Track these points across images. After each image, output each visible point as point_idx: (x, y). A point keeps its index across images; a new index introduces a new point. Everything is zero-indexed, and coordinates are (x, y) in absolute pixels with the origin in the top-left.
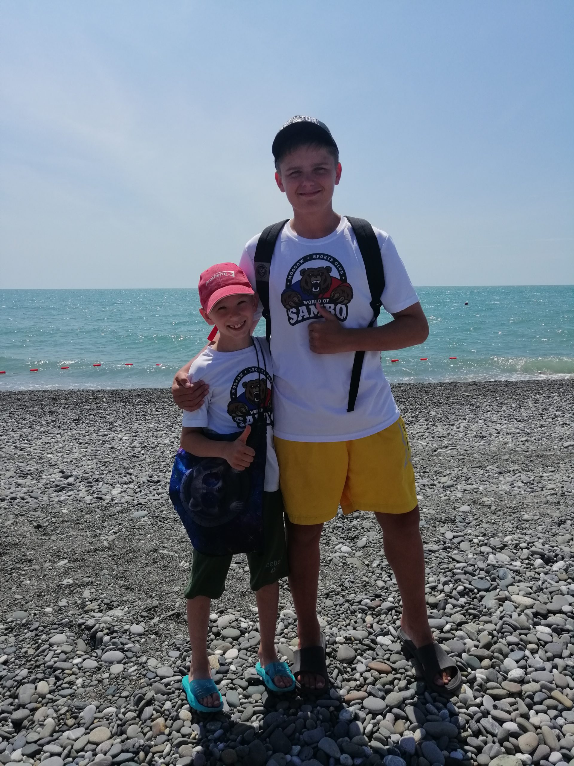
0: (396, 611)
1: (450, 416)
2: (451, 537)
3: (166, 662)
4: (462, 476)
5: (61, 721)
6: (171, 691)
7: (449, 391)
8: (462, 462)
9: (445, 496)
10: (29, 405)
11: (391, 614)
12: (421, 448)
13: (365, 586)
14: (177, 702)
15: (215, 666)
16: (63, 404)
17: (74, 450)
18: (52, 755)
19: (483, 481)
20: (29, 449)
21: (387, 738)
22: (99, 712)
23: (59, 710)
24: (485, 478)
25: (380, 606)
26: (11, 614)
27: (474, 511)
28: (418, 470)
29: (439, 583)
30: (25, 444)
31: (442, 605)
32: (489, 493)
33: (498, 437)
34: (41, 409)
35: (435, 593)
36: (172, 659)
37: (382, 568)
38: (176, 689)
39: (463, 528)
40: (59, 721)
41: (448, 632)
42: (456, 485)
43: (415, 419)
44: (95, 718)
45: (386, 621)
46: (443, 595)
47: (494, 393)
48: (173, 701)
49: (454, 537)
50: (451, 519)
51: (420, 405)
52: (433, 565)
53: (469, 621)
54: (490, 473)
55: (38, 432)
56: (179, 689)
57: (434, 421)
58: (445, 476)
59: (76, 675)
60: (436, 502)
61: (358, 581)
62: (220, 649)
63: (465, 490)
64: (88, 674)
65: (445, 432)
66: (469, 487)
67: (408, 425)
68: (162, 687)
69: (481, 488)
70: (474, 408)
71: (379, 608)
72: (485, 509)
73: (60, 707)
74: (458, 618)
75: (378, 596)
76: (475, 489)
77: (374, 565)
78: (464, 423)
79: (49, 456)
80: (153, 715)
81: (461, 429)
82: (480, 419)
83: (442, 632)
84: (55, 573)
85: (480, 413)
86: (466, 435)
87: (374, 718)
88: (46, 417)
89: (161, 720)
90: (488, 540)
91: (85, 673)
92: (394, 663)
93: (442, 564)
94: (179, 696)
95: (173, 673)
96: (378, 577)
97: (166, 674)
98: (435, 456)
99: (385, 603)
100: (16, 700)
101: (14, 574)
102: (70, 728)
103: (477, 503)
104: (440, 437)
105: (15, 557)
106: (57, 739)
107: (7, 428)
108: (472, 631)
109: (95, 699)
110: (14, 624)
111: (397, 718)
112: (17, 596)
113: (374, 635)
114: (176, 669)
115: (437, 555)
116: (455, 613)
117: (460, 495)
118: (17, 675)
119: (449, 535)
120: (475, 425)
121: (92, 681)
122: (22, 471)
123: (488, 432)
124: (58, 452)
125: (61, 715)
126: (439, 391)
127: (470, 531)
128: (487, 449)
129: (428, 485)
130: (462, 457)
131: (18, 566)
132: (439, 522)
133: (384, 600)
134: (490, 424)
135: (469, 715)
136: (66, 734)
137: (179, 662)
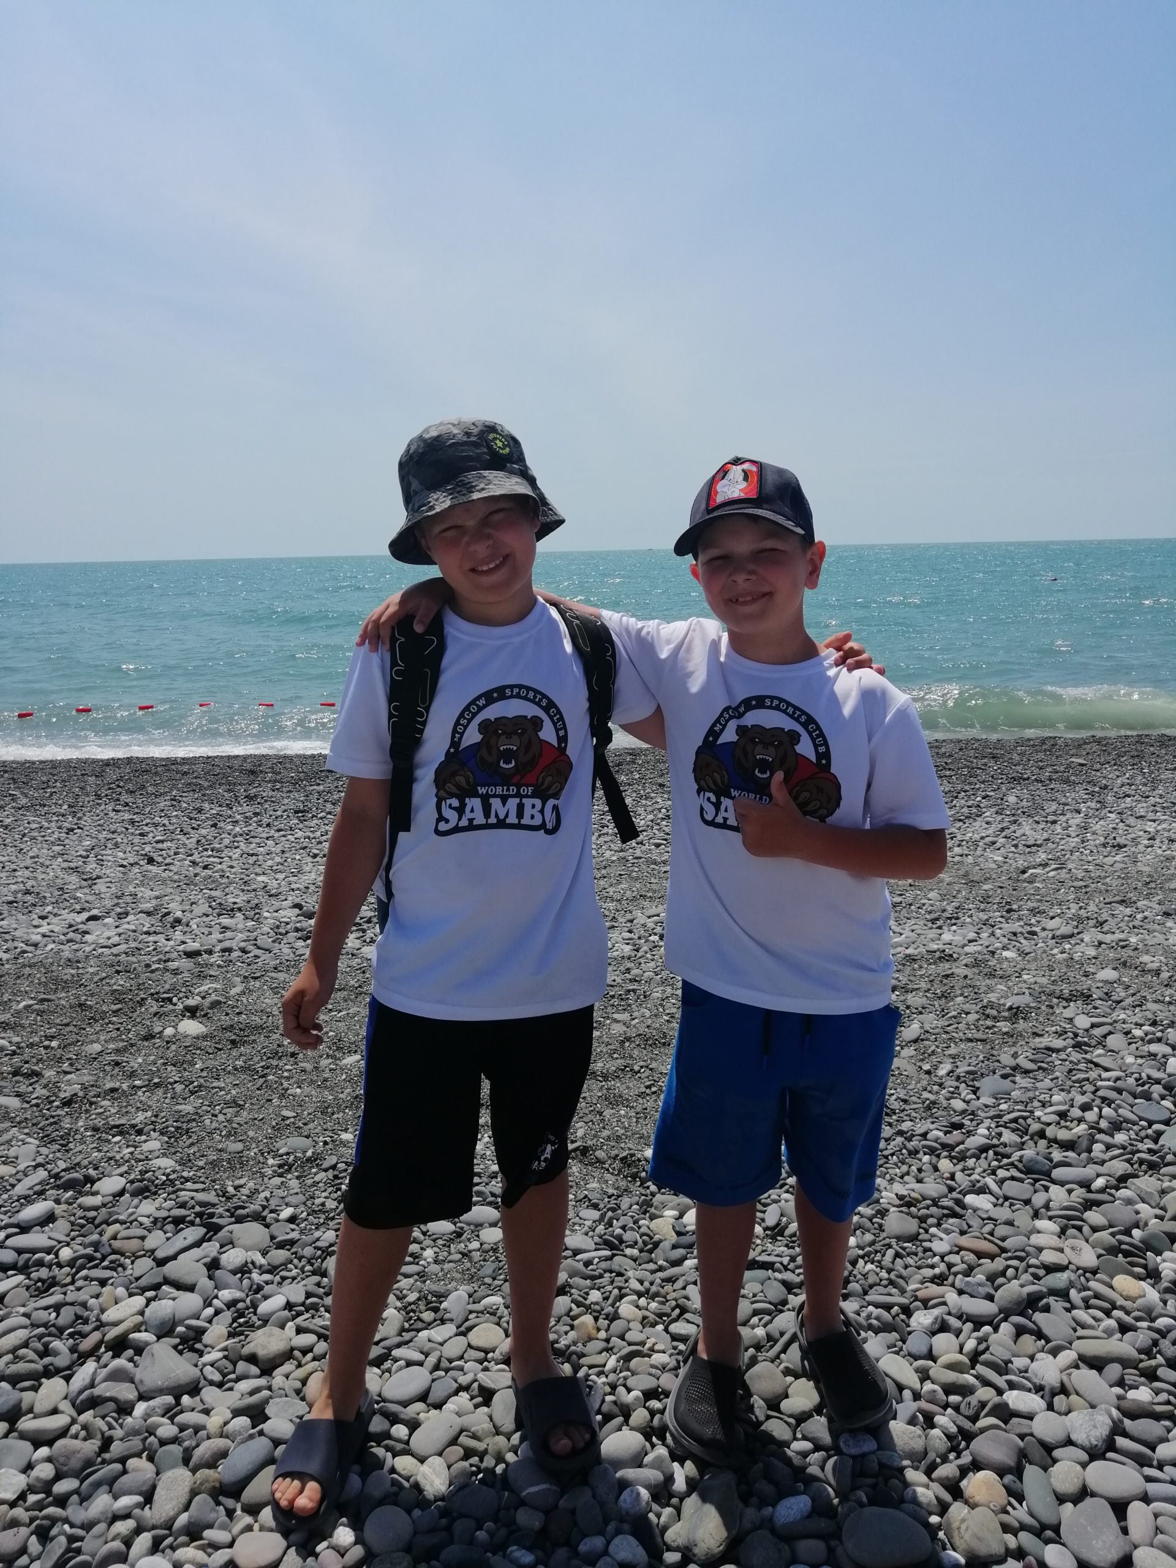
0: (996, 1154)
1: (1046, 805)
2: (1088, 1025)
3: (577, 1227)
4: (1088, 918)
5: (412, 1314)
6: (596, 1273)
7: (1041, 756)
8: (1083, 892)
9: (1062, 953)
10: (206, 784)
11: (986, 1158)
12: (994, 866)
13: (929, 1108)
14: (610, 1292)
15: (668, 1237)
16: (270, 781)
17: (307, 869)
18: (409, 1364)
19: (1134, 927)
20: (220, 866)
21: (1008, 1362)
22: (474, 1303)
23: (405, 1297)
24: (1136, 923)
25: (963, 1143)
26: (283, 1142)
27: (1126, 980)
28: (995, 906)
29: (1072, 1106)
30: (209, 857)
31: (1084, 1144)
32: (1152, 950)
33: (1152, 846)
34: (229, 791)
35: (1068, 1123)
36: (588, 1223)
37: (958, 1078)
38: (605, 1271)
39: (1109, 1011)
40: (408, 1313)
41: (1102, 1191)
42: (1078, 933)
43: (974, 810)
44: (471, 1312)
45: (979, 1170)
46: (1083, 1126)
47: (1136, 760)
48: (602, 1290)
49: (1093, 1026)
50: (1082, 994)
51: (983, 782)
52: (1057, 1074)
53: (1141, 1173)
54: (1146, 914)
55: (229, 834)
56: (611, 1272)
57: (1014, 815)
58: (1052, 918)
59: (419, 1243)
60: (1045, 962)
61: (914, 1099)
62: (672, 1209)
63: (1100, 943)
64: (440, 1242)
65: (1040, 837)
66: (1108, 938)
67: (961, 824)
68: (580, 1266)
69: (1133, 940)
70: (1097, 789)
71: (961, 1147)
72: (1148, 977)
73: (405, 1292)
74: (1119, 1167)
75: (957, 1126)
76: (1121, 940)
77: (942, 1071)
78: (1078, 819)
79: (260, 878)
80: (571, 1310)
81: (1072, 831)
82: (1110, 812)
83: (1090, 1191)
84: (344, 1077)
85: (1110, 798)
86: (1083, 842)
87: (976, 1329)
88: (241, 806)
89: (588, 1319)
90: (1162, 1031)
91: (434, 1240)
92: (1003, 1239)
93: (1074, 1072)
94: (612, 1282)
95: (594, 1247)
96: (952, 1093)
97: (584, 1247)
98: (1025, 881)
99: (972, 1138)
100: (325, 1279)
101: (271, 1077)
102: (428, 1326)
103: (1130, 967)
104: (1029, 847)
105: (263, 1048)
106: (411, 1341)
107: (171, 828)
108: (1149, 1190)
109: (462, 1281)
110: (292, 1158)
111: (1020, 1331)
112: (286, 1113)
113: (960, 1193)
114: (597, 1239)
115: (1064, 1056)
116: (1110, 1160)
117: (1092, 952)
118: (318, 1240)
119: (1083, 1022)
120: (1102, 822)
121: (450, 1253)
122: (220, 904)
123: (1129, 837)
124: (276, 872)
125: (410, 1304)
126: (1022, 754)
127: (1122, 1016)
128: (1132, 869)
129: (1022, 933)
130: (1081, 883)
131: (274, 1062)
132: (1058, 998)
133: (969, 1133)
134: (1131, 821)
135: (1158, 1331)
136: (424, 1334)
137: (601, 1229)
